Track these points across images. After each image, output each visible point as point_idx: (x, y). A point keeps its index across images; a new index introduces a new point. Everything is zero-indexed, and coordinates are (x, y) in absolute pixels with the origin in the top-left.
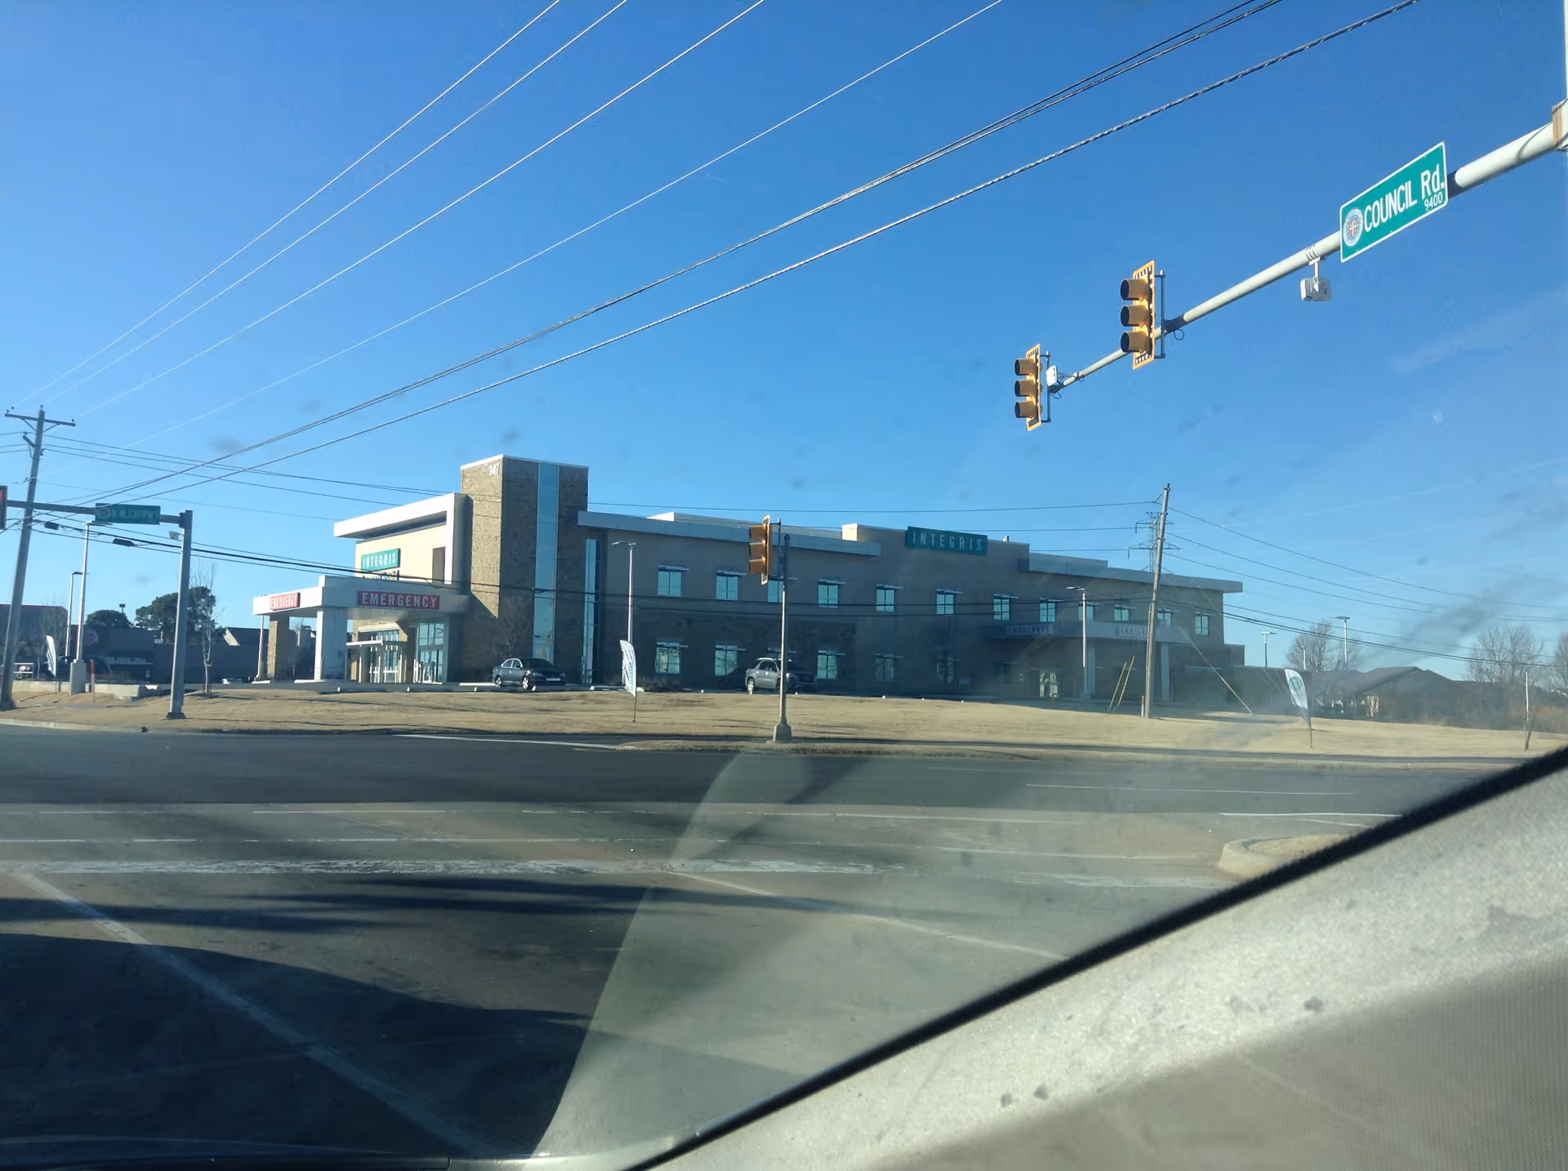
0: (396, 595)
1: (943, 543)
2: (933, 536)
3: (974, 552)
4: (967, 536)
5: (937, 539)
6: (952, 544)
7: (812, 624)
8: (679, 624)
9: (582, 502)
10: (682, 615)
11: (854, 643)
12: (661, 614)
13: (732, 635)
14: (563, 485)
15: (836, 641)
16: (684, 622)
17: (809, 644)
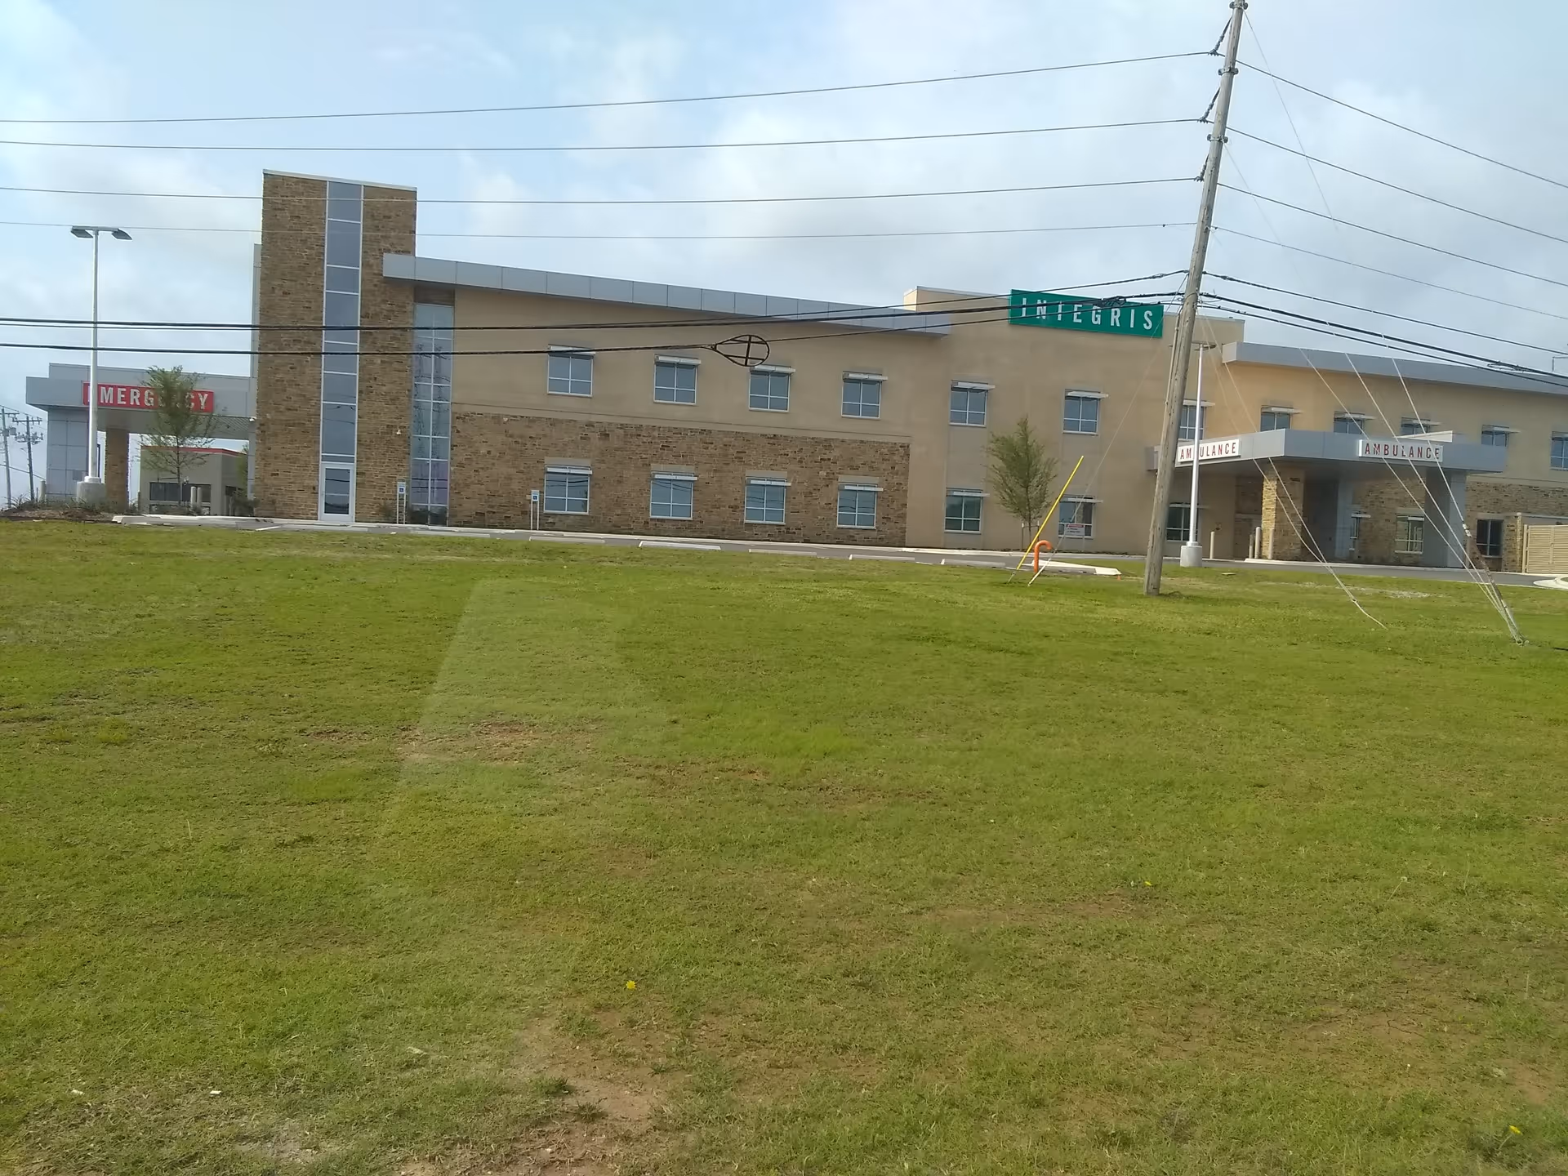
0: (142, 390)
1: (1079, 317)
2: (1060, 304)
3: (1140, 331)
4: (1125, 307)
5: (1068, 309)
6: (1096, 320)
7: (828, 444)
8: (585, 438)
9: (405, 241)
10: (590, 425)
11: (906, 473)
12: (553, 423)
13: (683, 458)
14: (370, 215)
15: (872, 469)
16: (595, 437)
17: (823, 473)
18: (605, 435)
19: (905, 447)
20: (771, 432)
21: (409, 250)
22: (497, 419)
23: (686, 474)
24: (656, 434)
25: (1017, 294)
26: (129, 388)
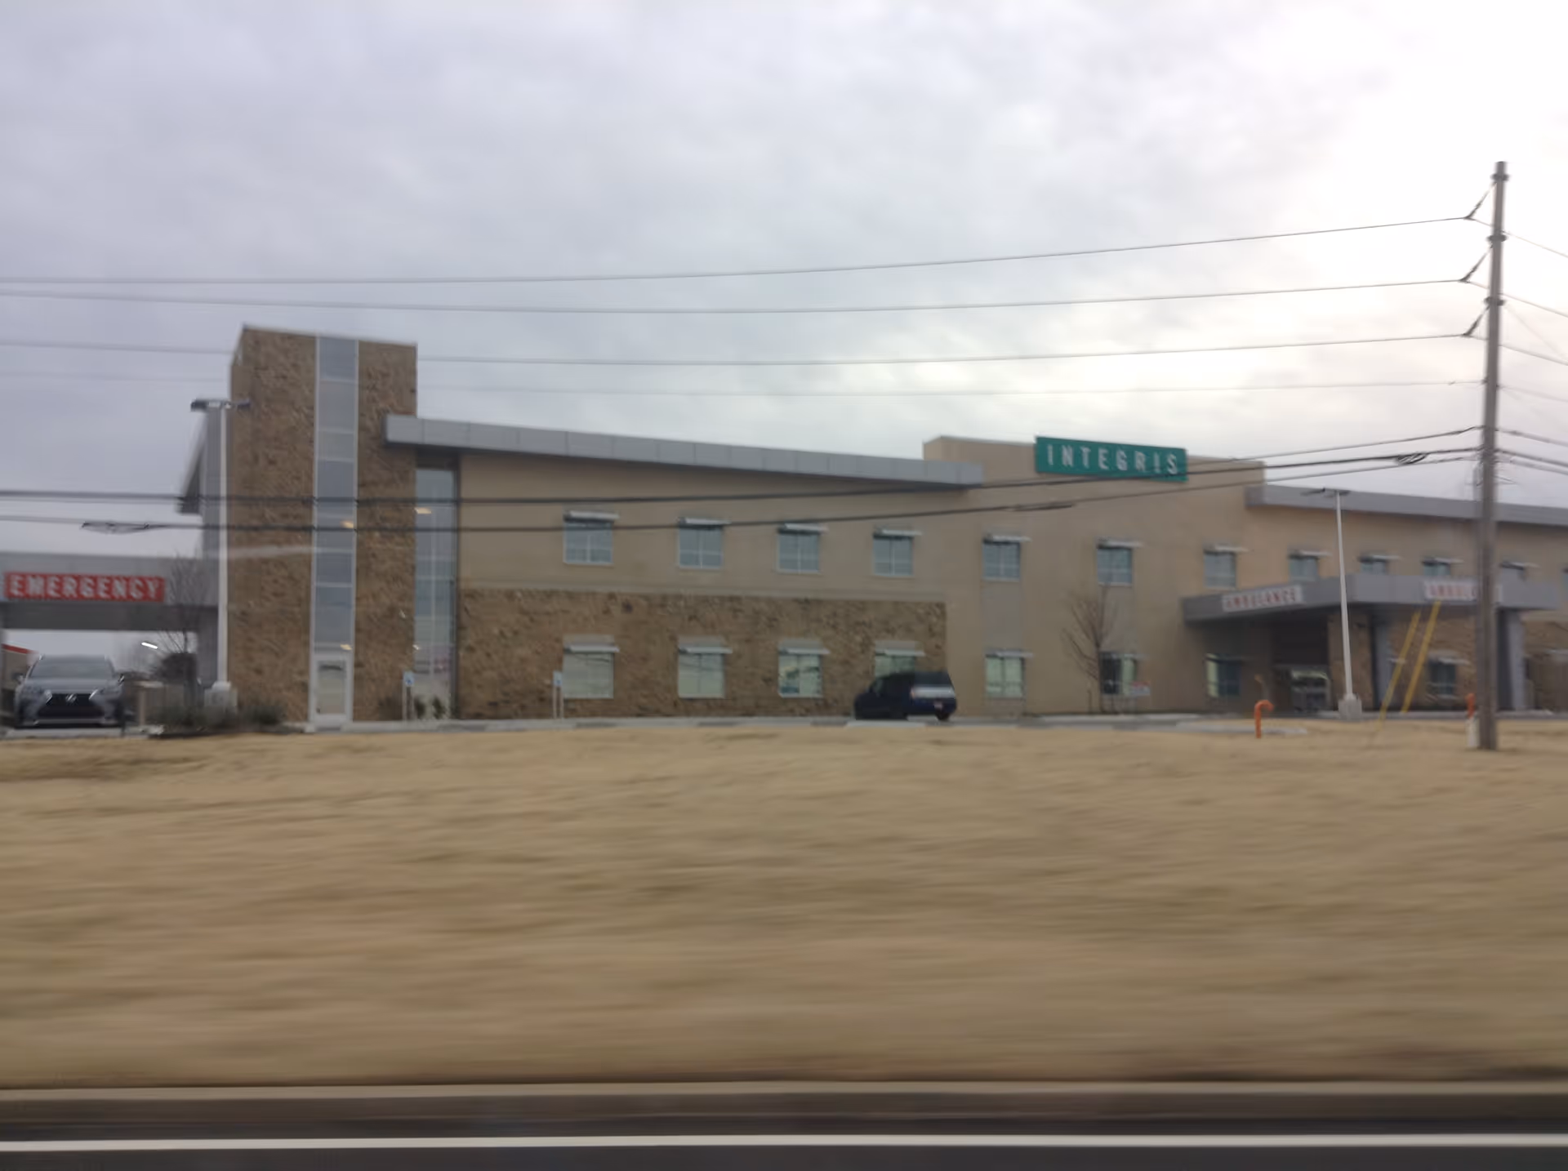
0: (78, 578)
1: (1105, 463)
2: (1085, 450)
3: (1165, 476)
4: (1149, 451)
5: (1093, 456)
6: (1122, 465)
7: (862, 606)
8: (607, 612)
9: (406, 404)
10: (612, 596)
11: (943, 635)
12: (571, 596)
13: (710, 628)
14: (366, 374)
15: (909, 631)
16: (616, 610)
17: (858, 639)
18: (628, 608)
19: (941, 606)
20: (801, 595)
21: (409, 410)
22: (510, 595)
23: (716, 647)
24: (682, 603)
25: (1042, 442)
26: (61, 577)
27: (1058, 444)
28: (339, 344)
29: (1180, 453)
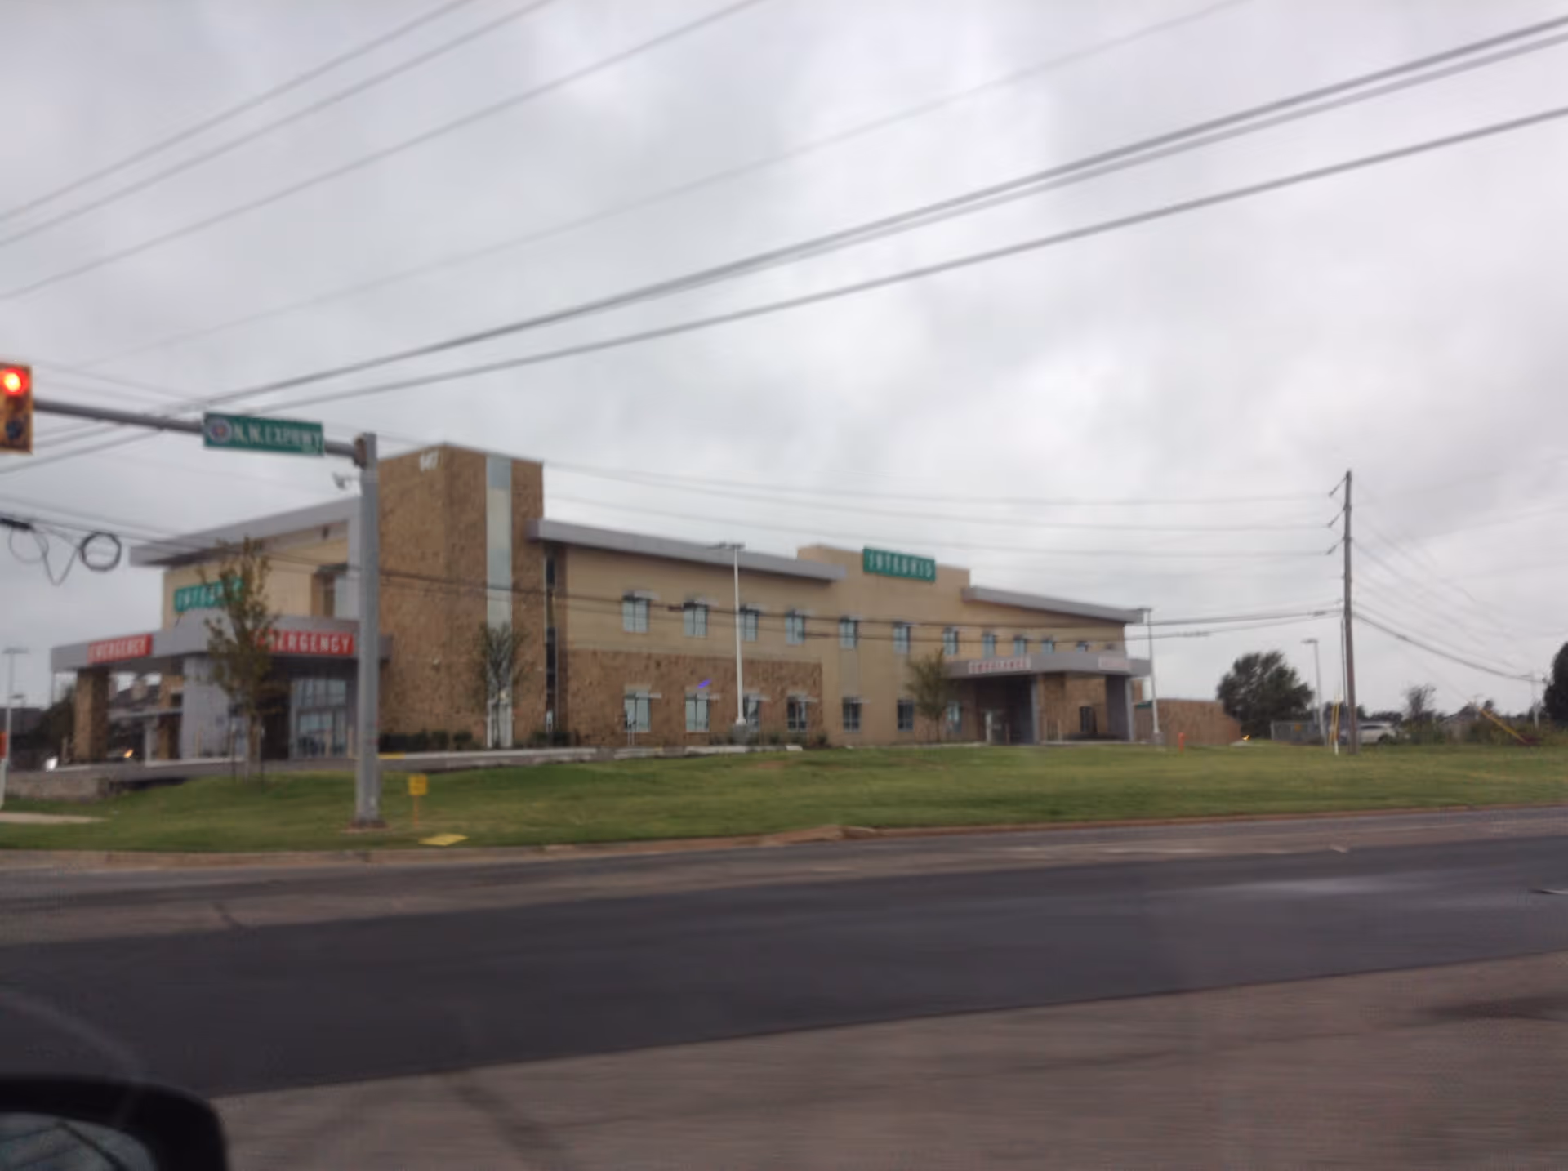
1: (897, 567)
2: (888, 558)
3: (924, 578)
5: (892, 562)
6: (905, 569)
7: (780, 665)
8: (647, 668)
9: (538, 508)
10: (649, 656)
11: (822, 686)
12: (627, 655)
13: (702, 680)
14: (515, 484)
15: (805, 683)
16: (652, 665)
17: (779, 689)
18: (658, 664)
19: (819, 666)
20: (750, 658)
22: (595, 653)
23: (703, 694)
24: (687, 662)
25: (867, 551)
27: (876, 553)
28: (500, 458)
29: (932, 562)
